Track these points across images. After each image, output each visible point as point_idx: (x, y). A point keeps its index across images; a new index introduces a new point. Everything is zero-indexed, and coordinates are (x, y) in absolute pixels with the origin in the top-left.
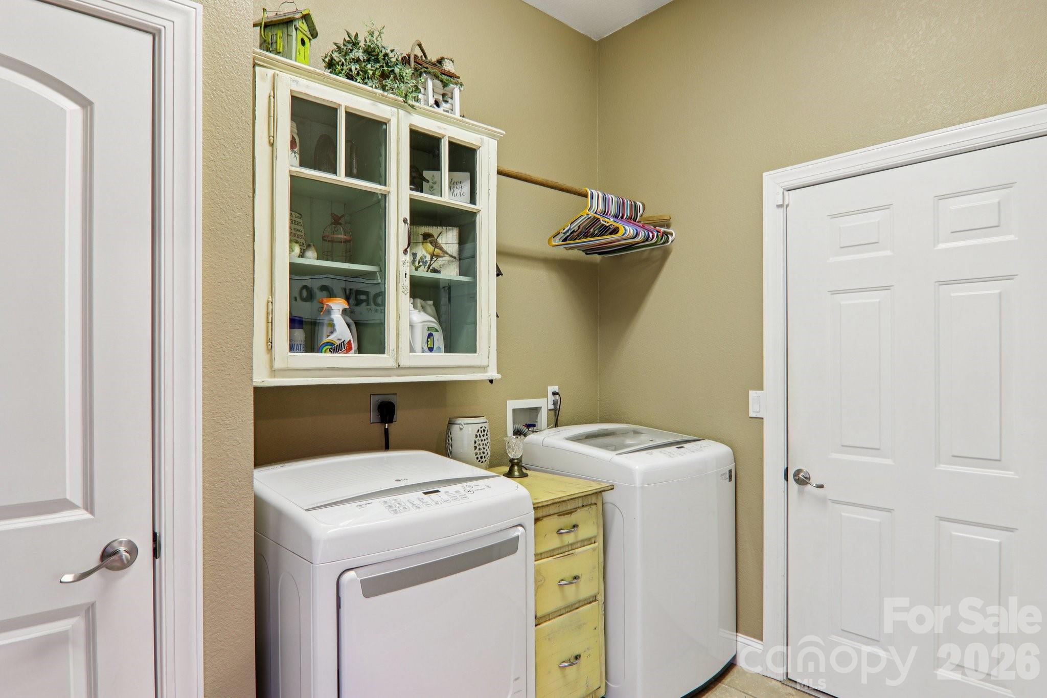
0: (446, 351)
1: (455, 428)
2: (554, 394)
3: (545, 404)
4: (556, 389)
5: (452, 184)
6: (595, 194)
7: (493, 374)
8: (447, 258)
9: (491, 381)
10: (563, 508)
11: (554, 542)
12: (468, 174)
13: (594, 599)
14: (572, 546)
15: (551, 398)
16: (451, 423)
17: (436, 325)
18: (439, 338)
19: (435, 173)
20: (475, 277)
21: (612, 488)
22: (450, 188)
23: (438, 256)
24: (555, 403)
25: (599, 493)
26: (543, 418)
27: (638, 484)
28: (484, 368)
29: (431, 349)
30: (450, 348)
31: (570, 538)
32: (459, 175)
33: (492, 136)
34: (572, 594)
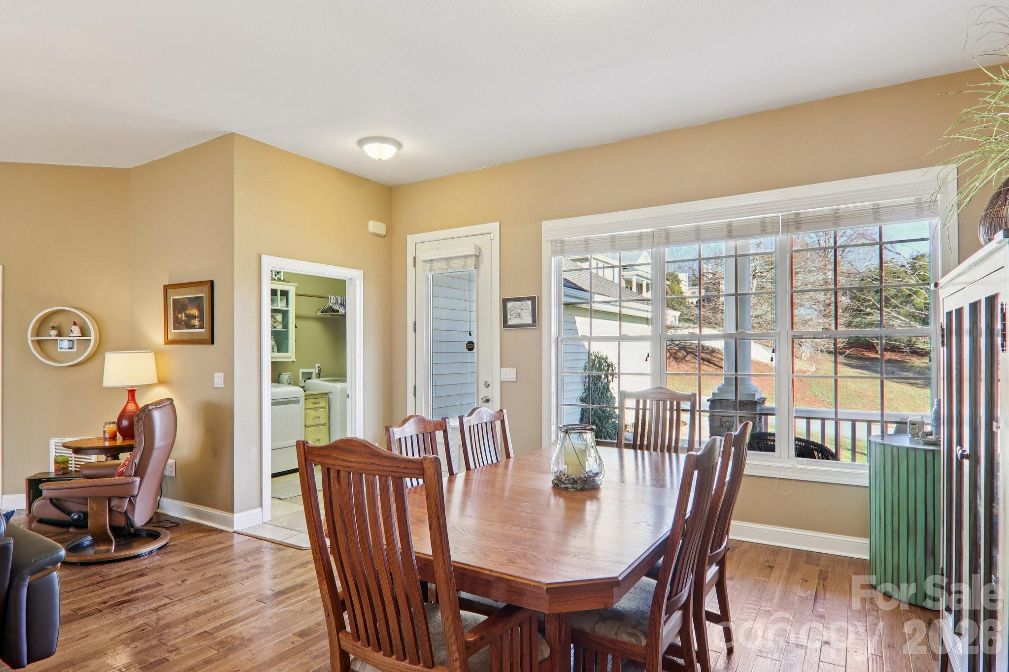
0: (278, 352)
1: (281, 376)
2: (319, 367)
3: (315, 371)
4: (319, 365)
5: (281, 300)
6: (332, 297)
7: (294, 359)
8: (278, 323)
9: (293, 362)
10: (315, 397)
11: (312, 406)
12: (286, 297)
13: (325, 424)
14: (317, 408)
15: (317, 369)
16: (280, 374)
17: (275, 344)
18: (275, 348)
19: (275, 297)
20: (288, 328)
21: (331, 393)
22: (280, 301)
23: (276, 322)
24: (319, 371)
25: (327, 394)
26: (314, 375)
27: (339, 391)
28: (291, 358)
29: (273, 352)
30: (279, 351)
31: (317, 406)
32: (283, 297)
33: (293, 286)
34: (317, 421)
